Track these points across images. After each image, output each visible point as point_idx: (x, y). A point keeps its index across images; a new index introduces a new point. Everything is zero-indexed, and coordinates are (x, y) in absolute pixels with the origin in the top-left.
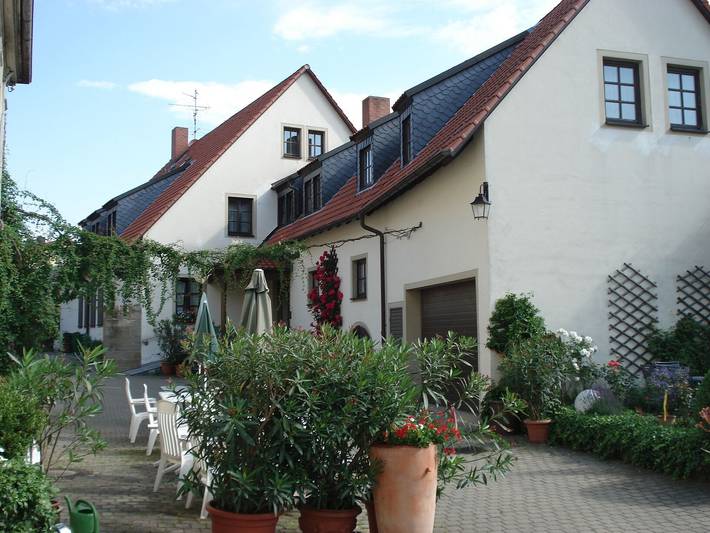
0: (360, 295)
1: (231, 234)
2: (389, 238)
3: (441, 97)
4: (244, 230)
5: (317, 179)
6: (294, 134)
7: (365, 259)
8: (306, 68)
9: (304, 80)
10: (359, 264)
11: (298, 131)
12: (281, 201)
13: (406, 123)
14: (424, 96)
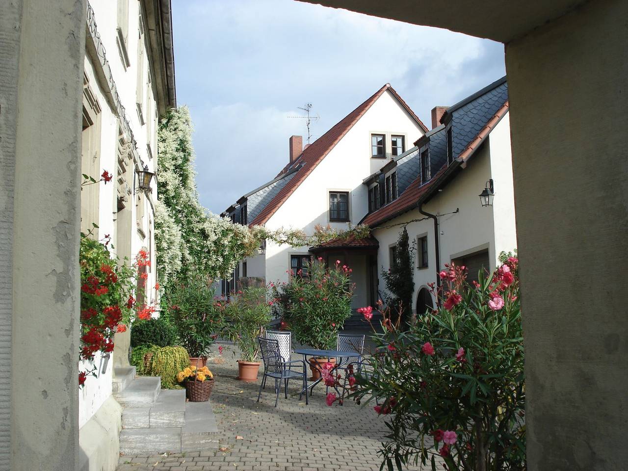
0: (424, 265)
1: (332, 220)
2: (441, 220)
3: (475, 111)
4: (343, 216)
5: (393, 175)
6: (380, 139)
7: (426, 237)
8: (388, 86)
9: (386, 95)
10: (423, 240)
11: (384, 136)
12: (370, 192)
13: (449, 132)
14: (461, 112)
